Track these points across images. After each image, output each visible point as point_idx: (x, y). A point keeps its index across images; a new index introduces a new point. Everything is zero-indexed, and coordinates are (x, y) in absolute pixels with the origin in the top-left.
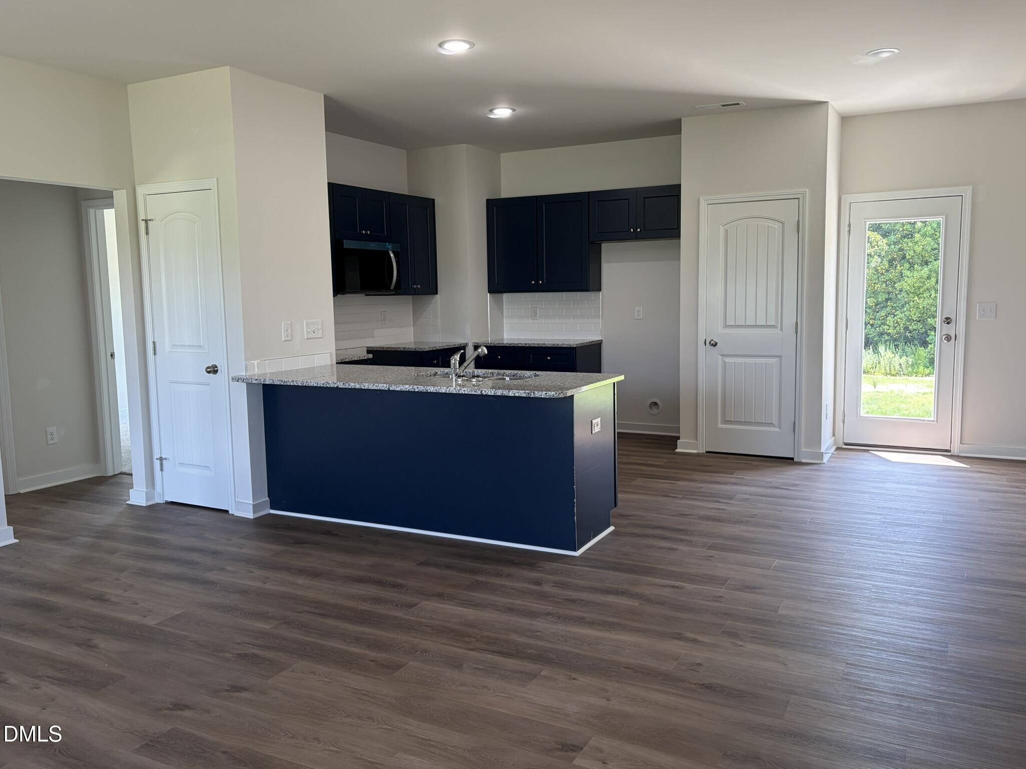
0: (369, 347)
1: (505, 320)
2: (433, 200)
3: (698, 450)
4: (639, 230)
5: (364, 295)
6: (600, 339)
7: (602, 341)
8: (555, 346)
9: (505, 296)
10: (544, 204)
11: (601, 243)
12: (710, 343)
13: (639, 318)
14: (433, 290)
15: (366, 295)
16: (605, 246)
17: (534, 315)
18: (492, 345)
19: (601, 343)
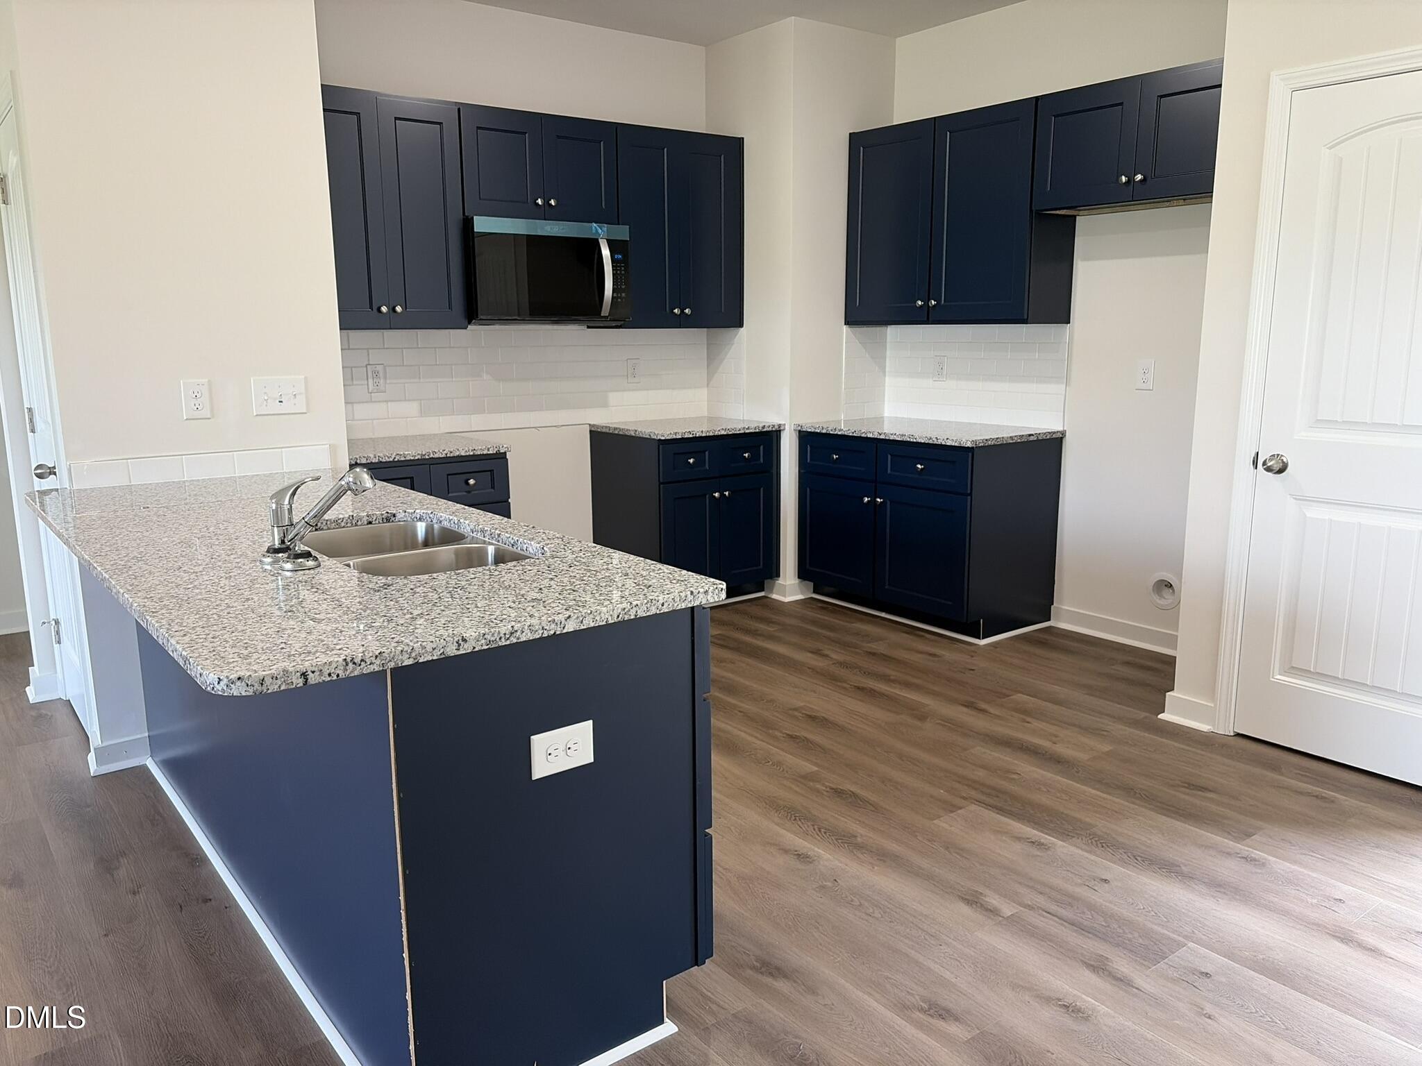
0: (593, 426)
1: (887, 379)
2: (740, 141)
3: (1214, 726)
4: (1139, 177)
5: (584, 327)
6: (1061, 429)
7: (1063, 433)
8: (931, 442)
9: (892, 332)
10: (948, 133)
11: (1074, 217)
12: (1264, 464)
13: (1144, 386)
14: (736, 319)
15: (588, 327)
16: (1085, 223)
17: (939, 372)
18: (824, 431)
19: (1062, 438)
